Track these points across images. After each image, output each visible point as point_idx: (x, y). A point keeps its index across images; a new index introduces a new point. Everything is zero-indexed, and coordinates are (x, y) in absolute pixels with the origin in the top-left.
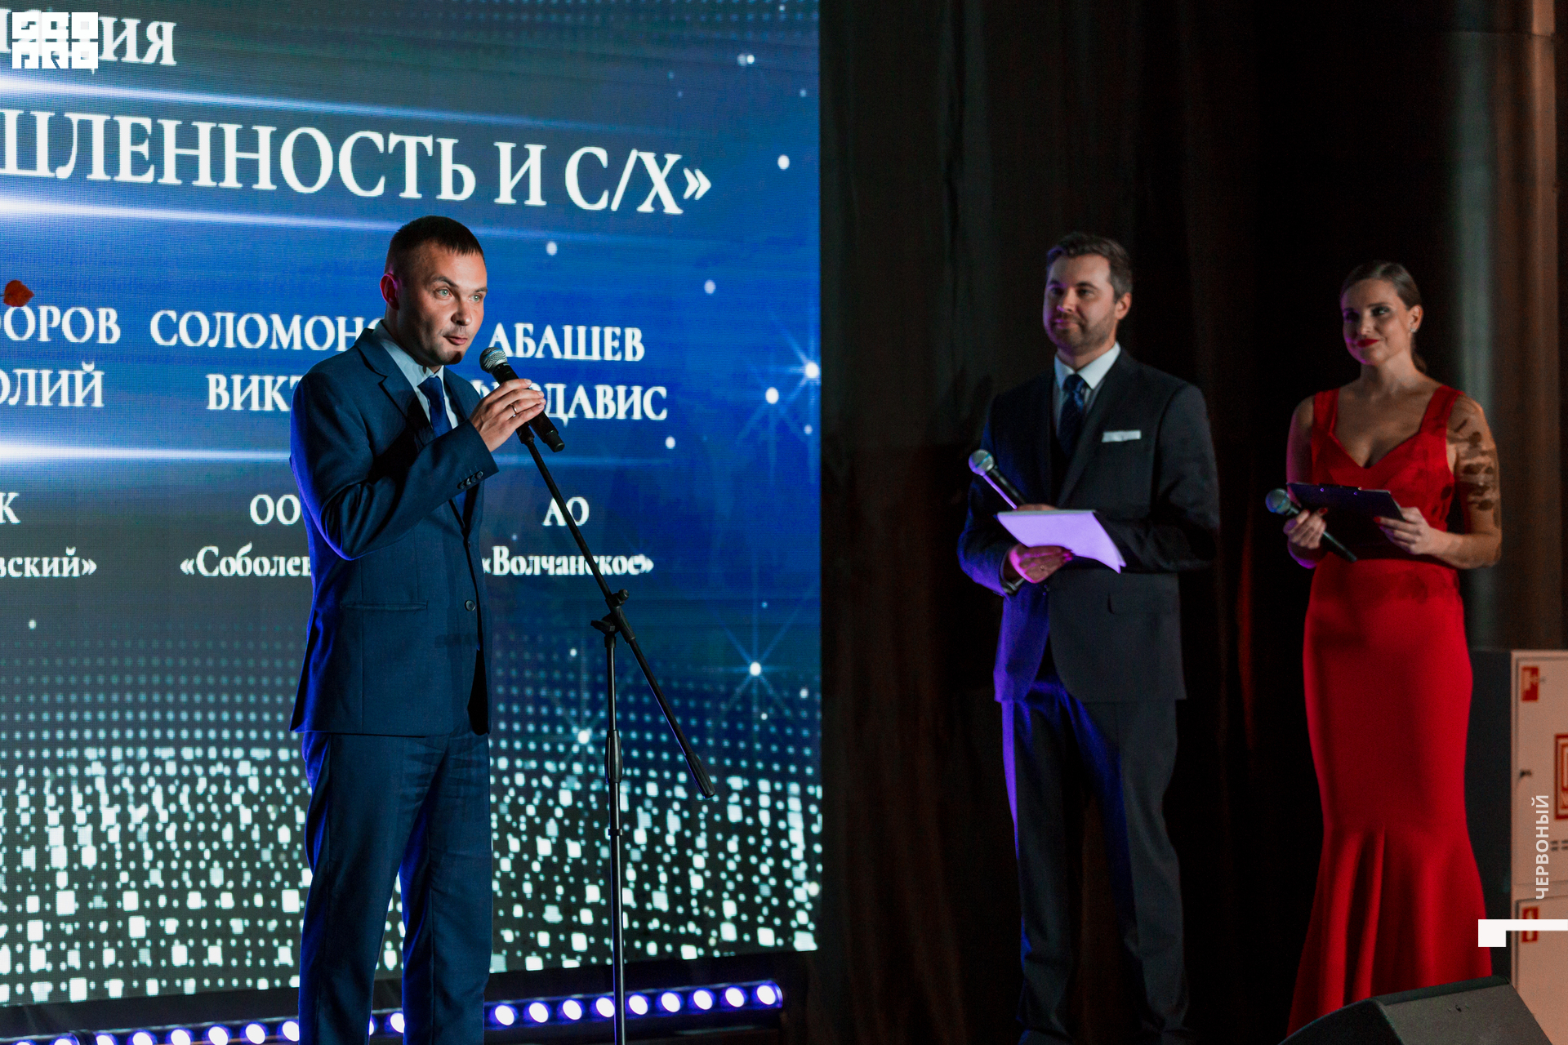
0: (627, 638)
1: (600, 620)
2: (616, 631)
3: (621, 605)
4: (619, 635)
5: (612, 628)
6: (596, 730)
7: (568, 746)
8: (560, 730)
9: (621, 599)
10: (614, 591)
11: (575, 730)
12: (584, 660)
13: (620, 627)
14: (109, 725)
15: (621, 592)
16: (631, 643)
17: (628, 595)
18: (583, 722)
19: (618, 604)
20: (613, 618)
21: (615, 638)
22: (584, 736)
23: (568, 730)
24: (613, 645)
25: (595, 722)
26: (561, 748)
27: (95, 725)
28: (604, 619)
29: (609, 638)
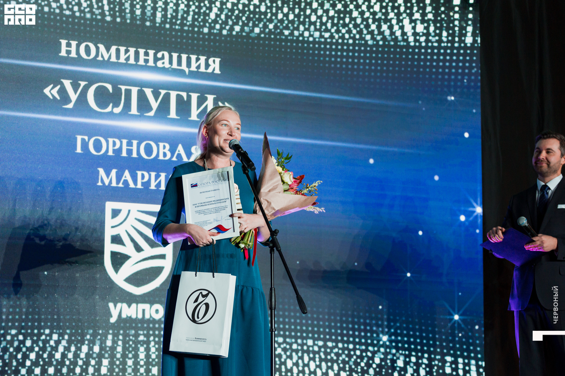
6: (390, 336)
7: (378, 341)
8: (375, 335)
11: (381, 335)
12: (385, 310)
18: (385, 333)
22: (385, 338)
23: (378, 335)
25: (389, 333)
26: (375, 342)
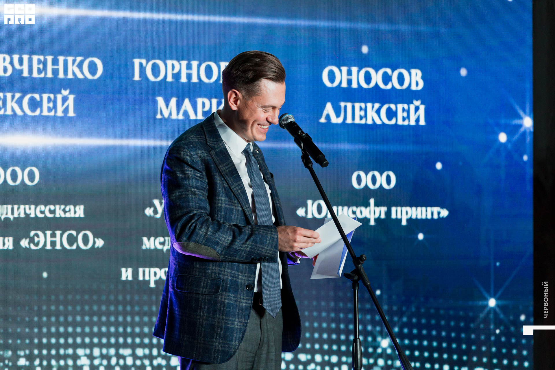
0: (365, 284)
1: (349, 273)
2: (359, 279)
3: (361, 264)
4: (360, 282)
5: (356, 278)
9: (362, 261)
10: (358, 256)
13: (361, 277)
14: (91, 335)
15: (362, 256)
16: (367, 287)
17: (365, 258)
19: (360, 263)
20: (357, 272)
21: (358, 284)
24: (357, 288)
27: (83, 335)
28: (351, 273)
29: (355, 284)
